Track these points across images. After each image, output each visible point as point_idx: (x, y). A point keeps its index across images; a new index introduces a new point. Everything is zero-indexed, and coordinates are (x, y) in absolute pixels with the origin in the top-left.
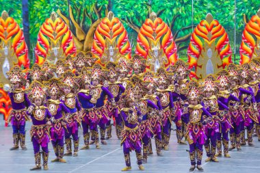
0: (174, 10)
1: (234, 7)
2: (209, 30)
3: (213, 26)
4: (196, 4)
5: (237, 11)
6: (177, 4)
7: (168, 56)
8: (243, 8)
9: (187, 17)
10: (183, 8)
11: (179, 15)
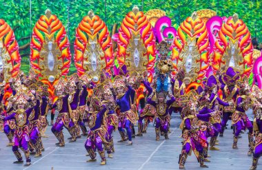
0: (14, 22)
1: (67, 22)
2: (49, 24)
3: (52, 20)
4: (34, 17)
5: (70, 25)
6: (17, 16)
7: (10, 53)
8: (75, 22)
9: (25, 29)
10: (22, 20)
11: (18, 27)
